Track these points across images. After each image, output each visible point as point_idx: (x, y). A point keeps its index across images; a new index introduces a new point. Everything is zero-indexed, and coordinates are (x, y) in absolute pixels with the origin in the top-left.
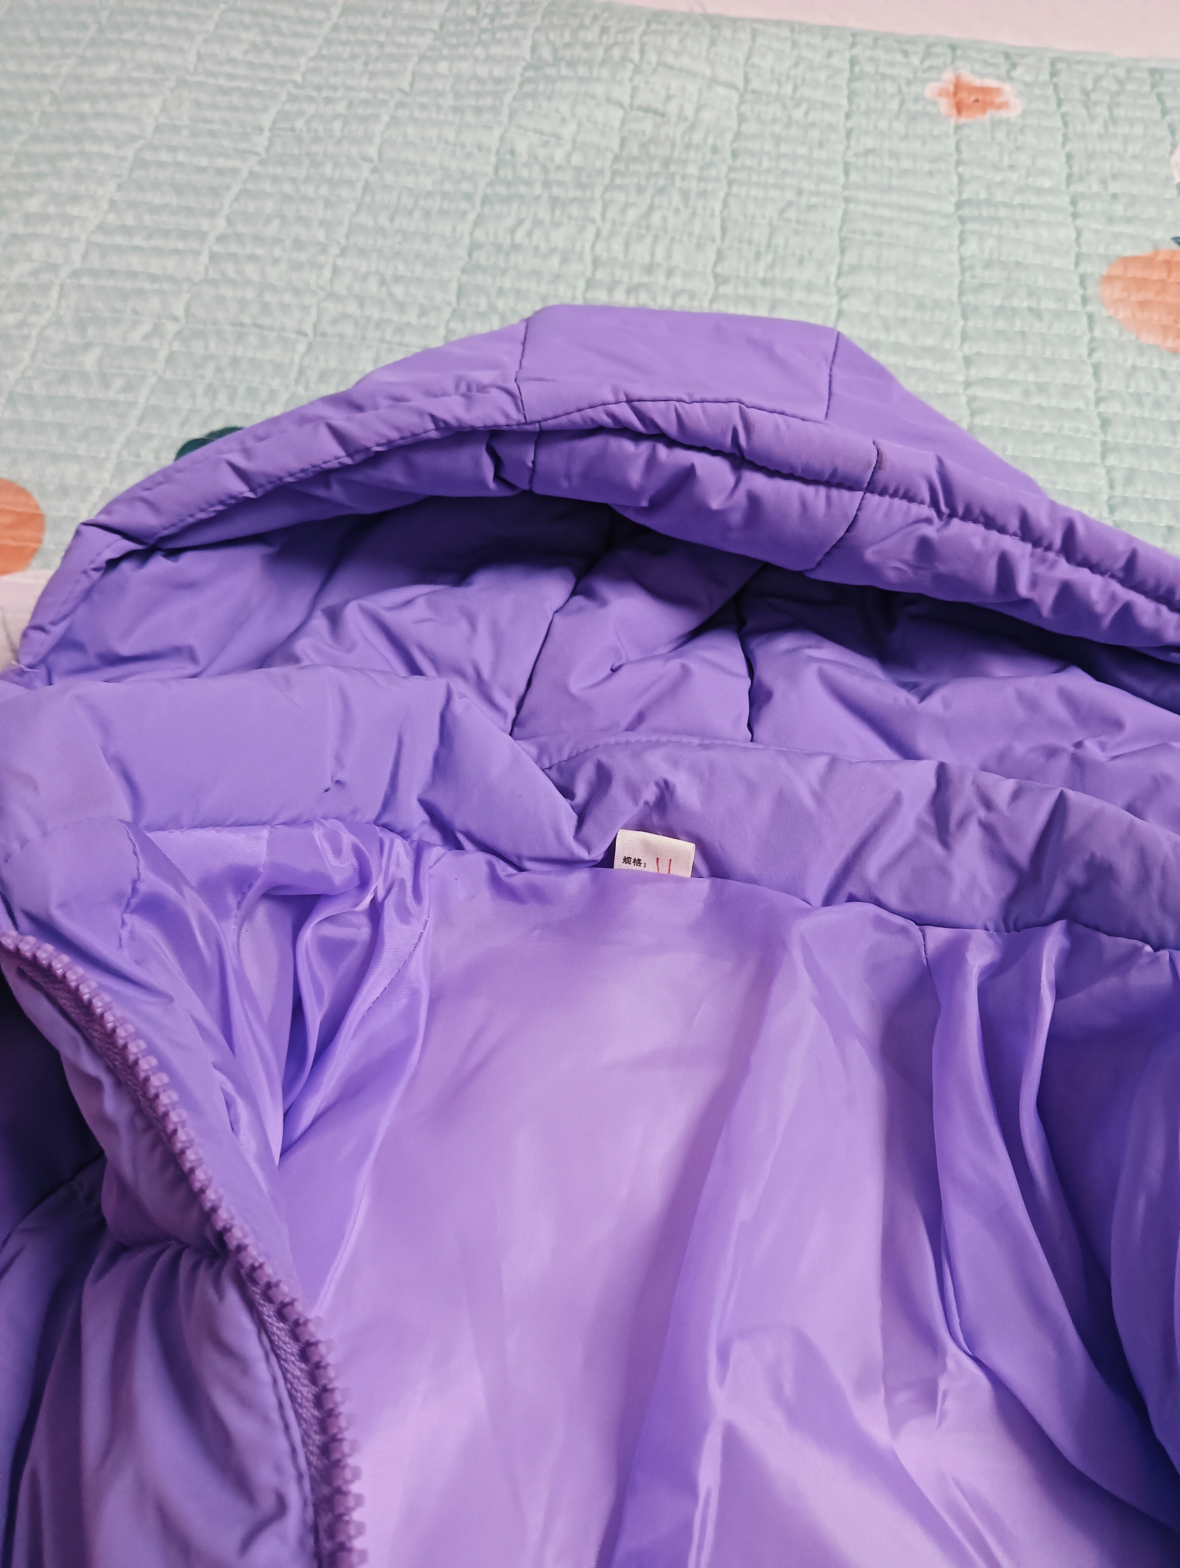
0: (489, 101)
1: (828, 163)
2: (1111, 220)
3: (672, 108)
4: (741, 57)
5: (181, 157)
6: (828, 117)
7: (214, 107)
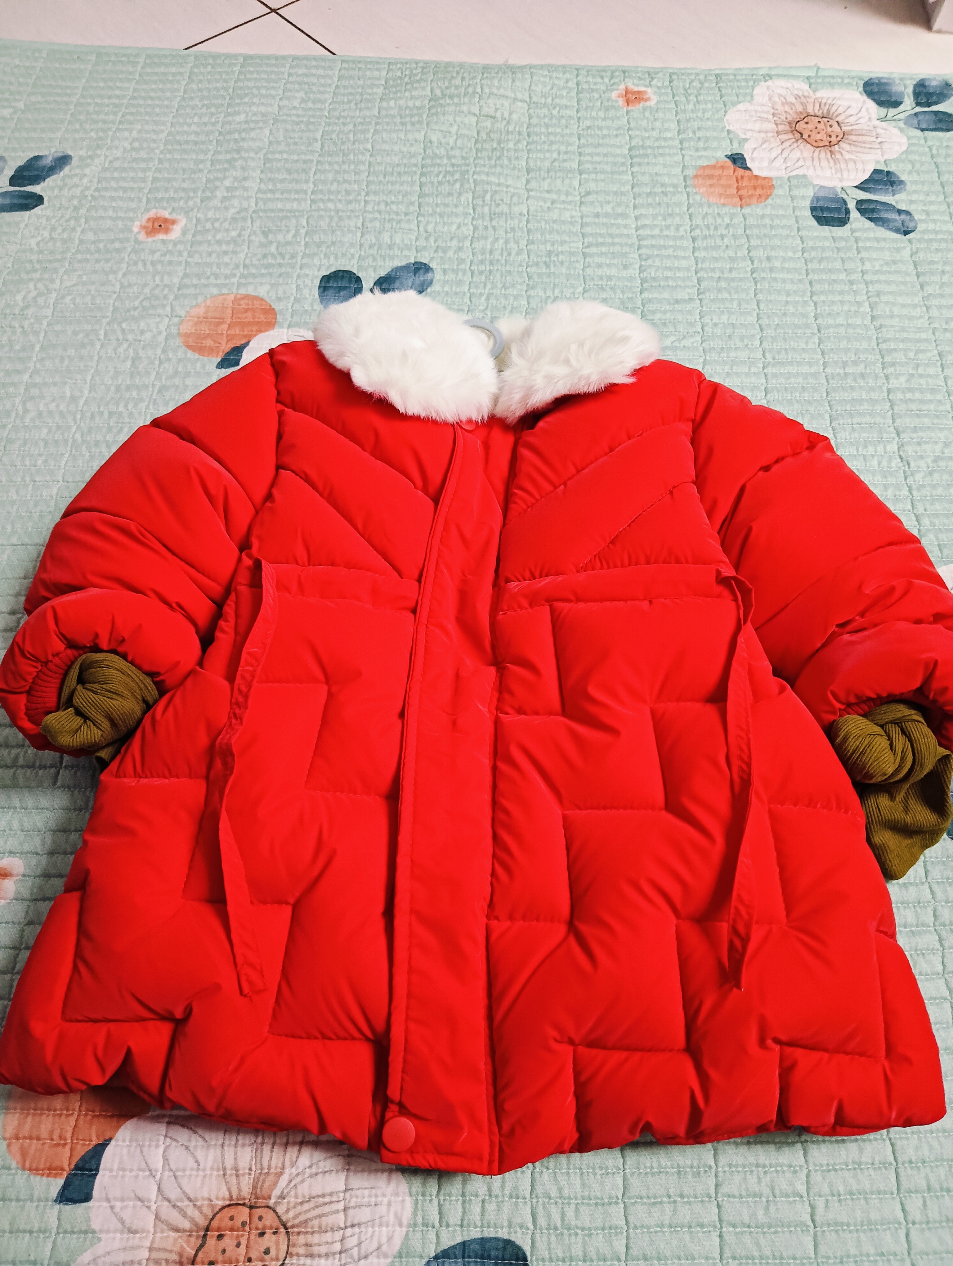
0: (416, 119)
1: (571, 135)
2: (697, 150)
3: (498, 114)
4: (527, 87)
5: (285, 156)
6: (568, 112)
7: (294, 131)
